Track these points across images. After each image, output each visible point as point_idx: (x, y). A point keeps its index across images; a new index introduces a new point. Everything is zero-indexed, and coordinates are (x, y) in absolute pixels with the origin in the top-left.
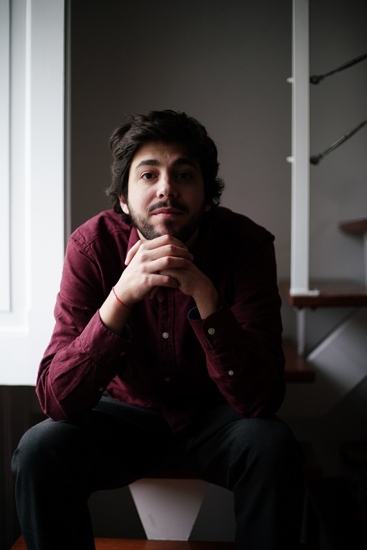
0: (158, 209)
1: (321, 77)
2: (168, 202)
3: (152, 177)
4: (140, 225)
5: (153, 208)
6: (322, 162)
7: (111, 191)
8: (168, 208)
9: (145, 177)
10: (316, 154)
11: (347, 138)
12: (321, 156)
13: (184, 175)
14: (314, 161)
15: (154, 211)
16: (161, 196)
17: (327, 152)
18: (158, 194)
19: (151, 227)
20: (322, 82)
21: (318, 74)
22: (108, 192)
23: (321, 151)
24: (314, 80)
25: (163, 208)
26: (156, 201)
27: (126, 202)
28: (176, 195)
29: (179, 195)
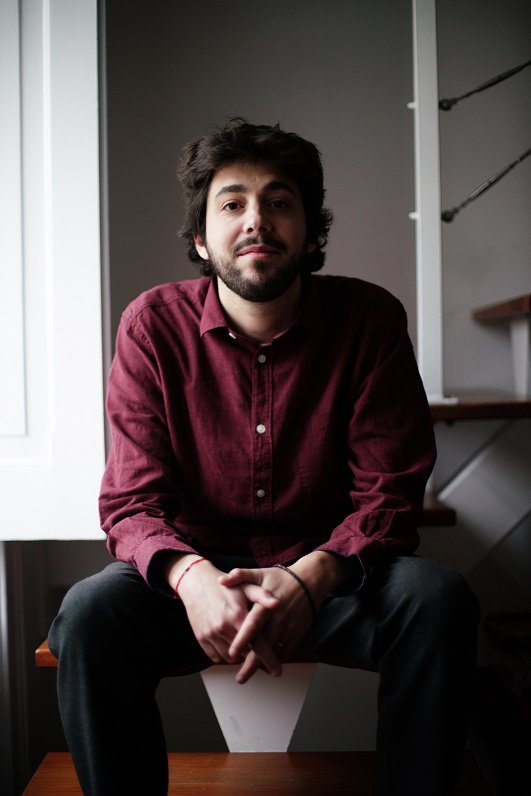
0: (245, 248)
1: (454, 101)
2: (259, 238)
3: (236, 207)
4: (224, 271)
5: (239, 248)
6: (457, 218)
7: (185, 231)
8: (260, 245)
9: (228, 208)
10: (449, 208)
11: (491, 184)
12: (456, 211)
13: (278, 204)
14: (446, 217)
15: (241, 251)
16: (250, 230)
17: (464, 205)
18: (245, 228)
19: (238, 273)
20: (454, 108)
21: (450, 97)
22: (180, 233)
23: (457, 204)
24: (444, 105)
25: (253, 245)
26: (243, 237)
27: (204, 243)
28: (269, 229)
29: (274, 229)
